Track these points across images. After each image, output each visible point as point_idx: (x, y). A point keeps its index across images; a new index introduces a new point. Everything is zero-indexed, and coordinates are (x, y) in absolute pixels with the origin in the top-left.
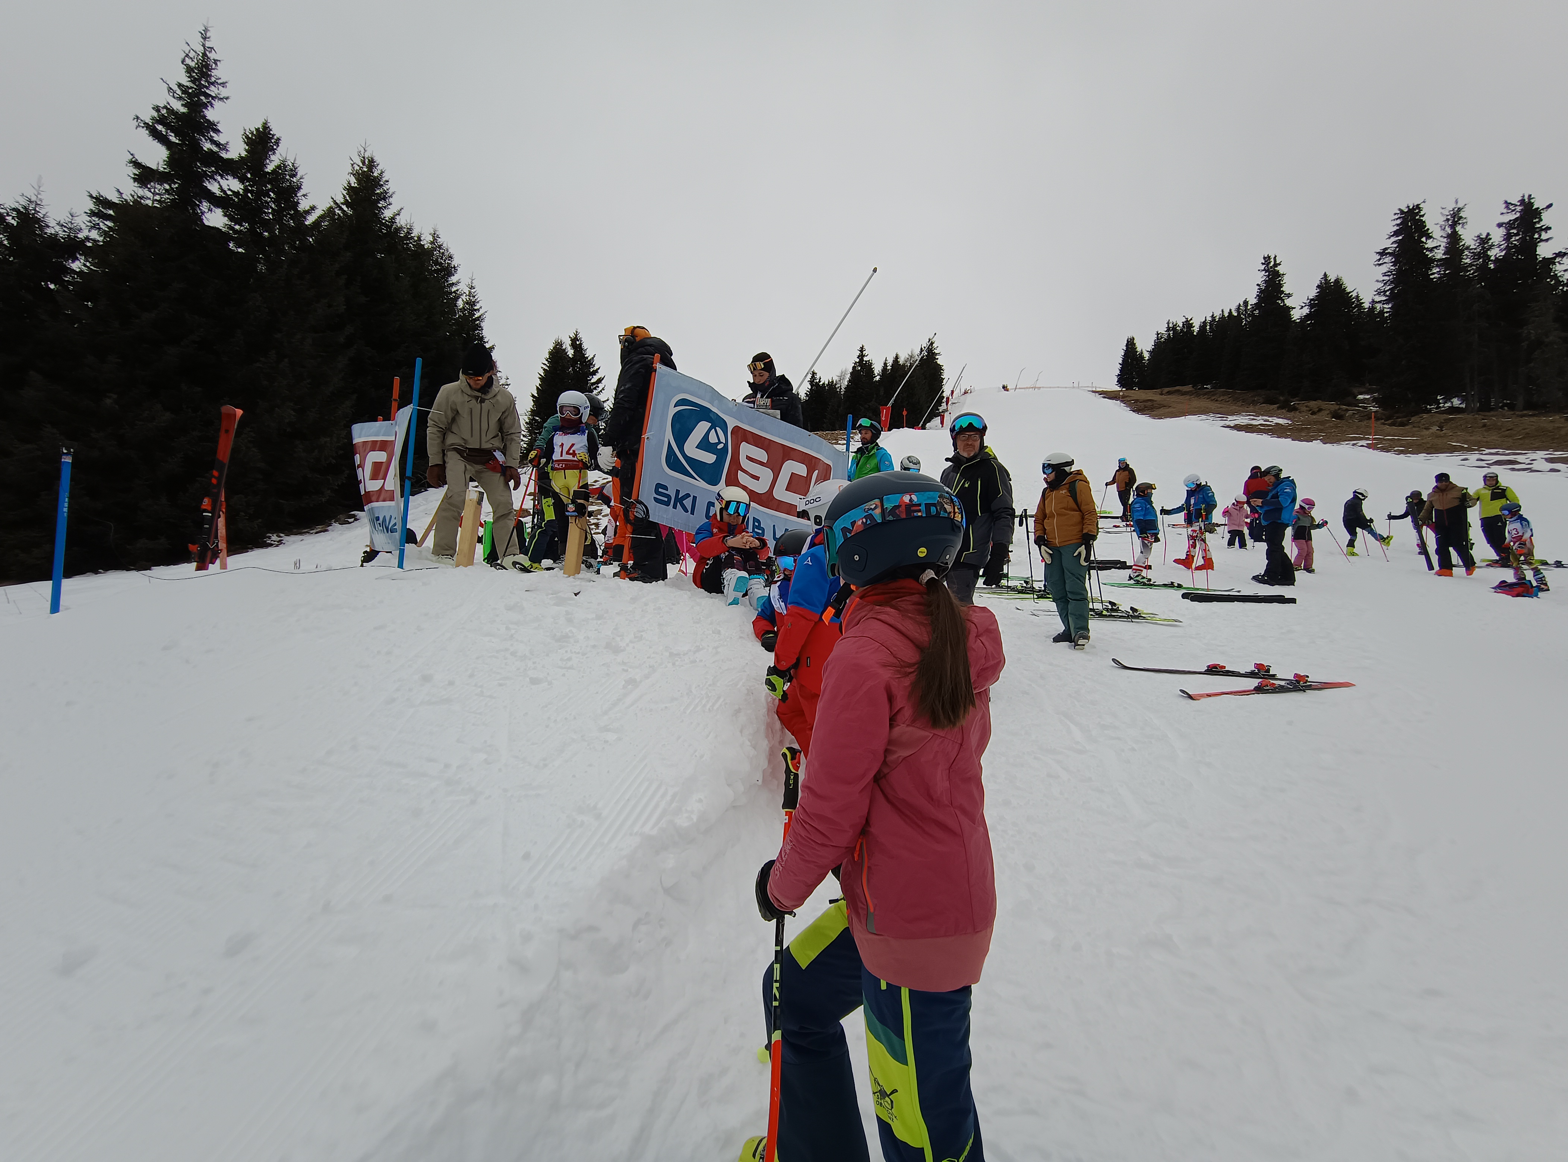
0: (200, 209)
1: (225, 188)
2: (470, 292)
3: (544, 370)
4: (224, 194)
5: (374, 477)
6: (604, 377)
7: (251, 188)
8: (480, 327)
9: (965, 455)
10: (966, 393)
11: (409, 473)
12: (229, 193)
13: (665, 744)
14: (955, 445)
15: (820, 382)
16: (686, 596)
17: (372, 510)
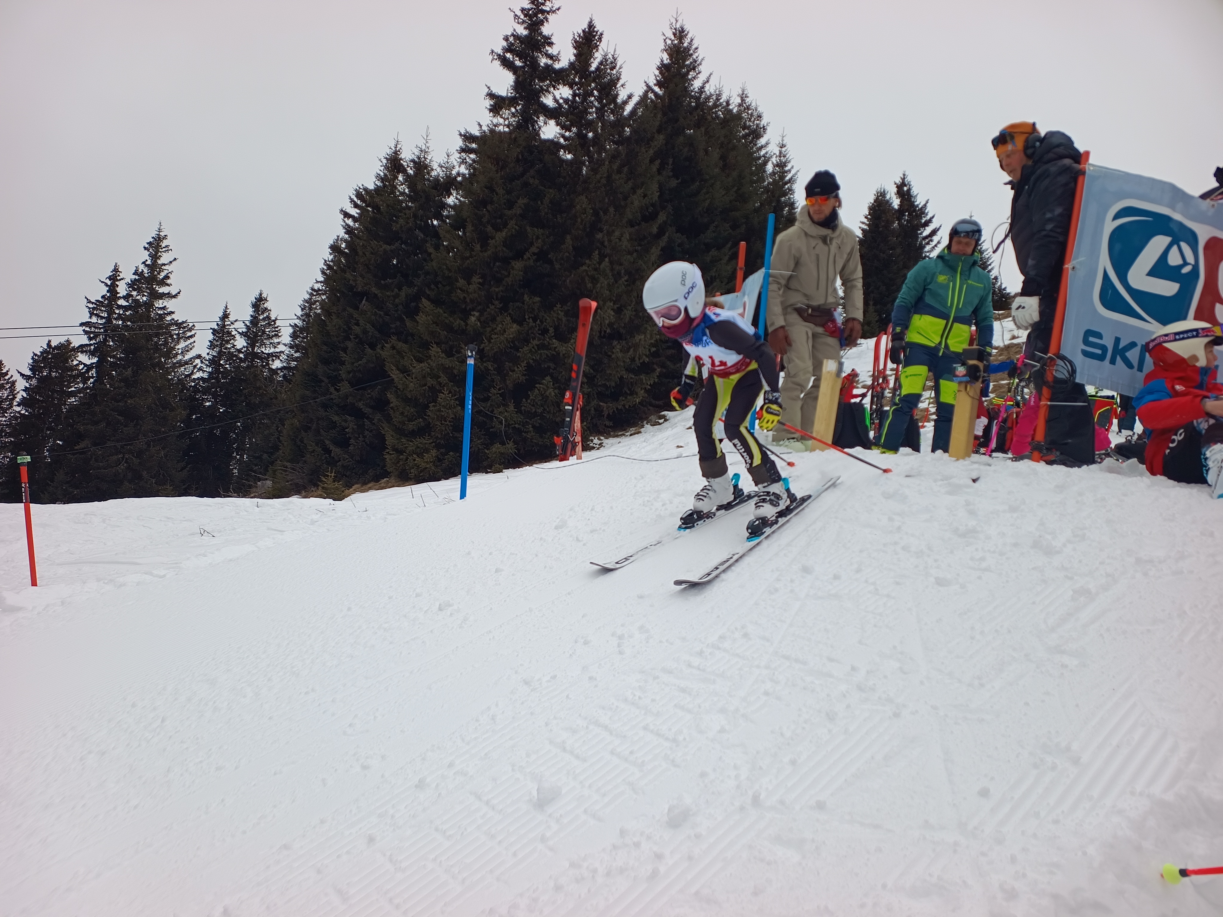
0: (538, 124)
2: (780, 152)
3: (863, 230)
4: (557, 104)
7: (579, 91)
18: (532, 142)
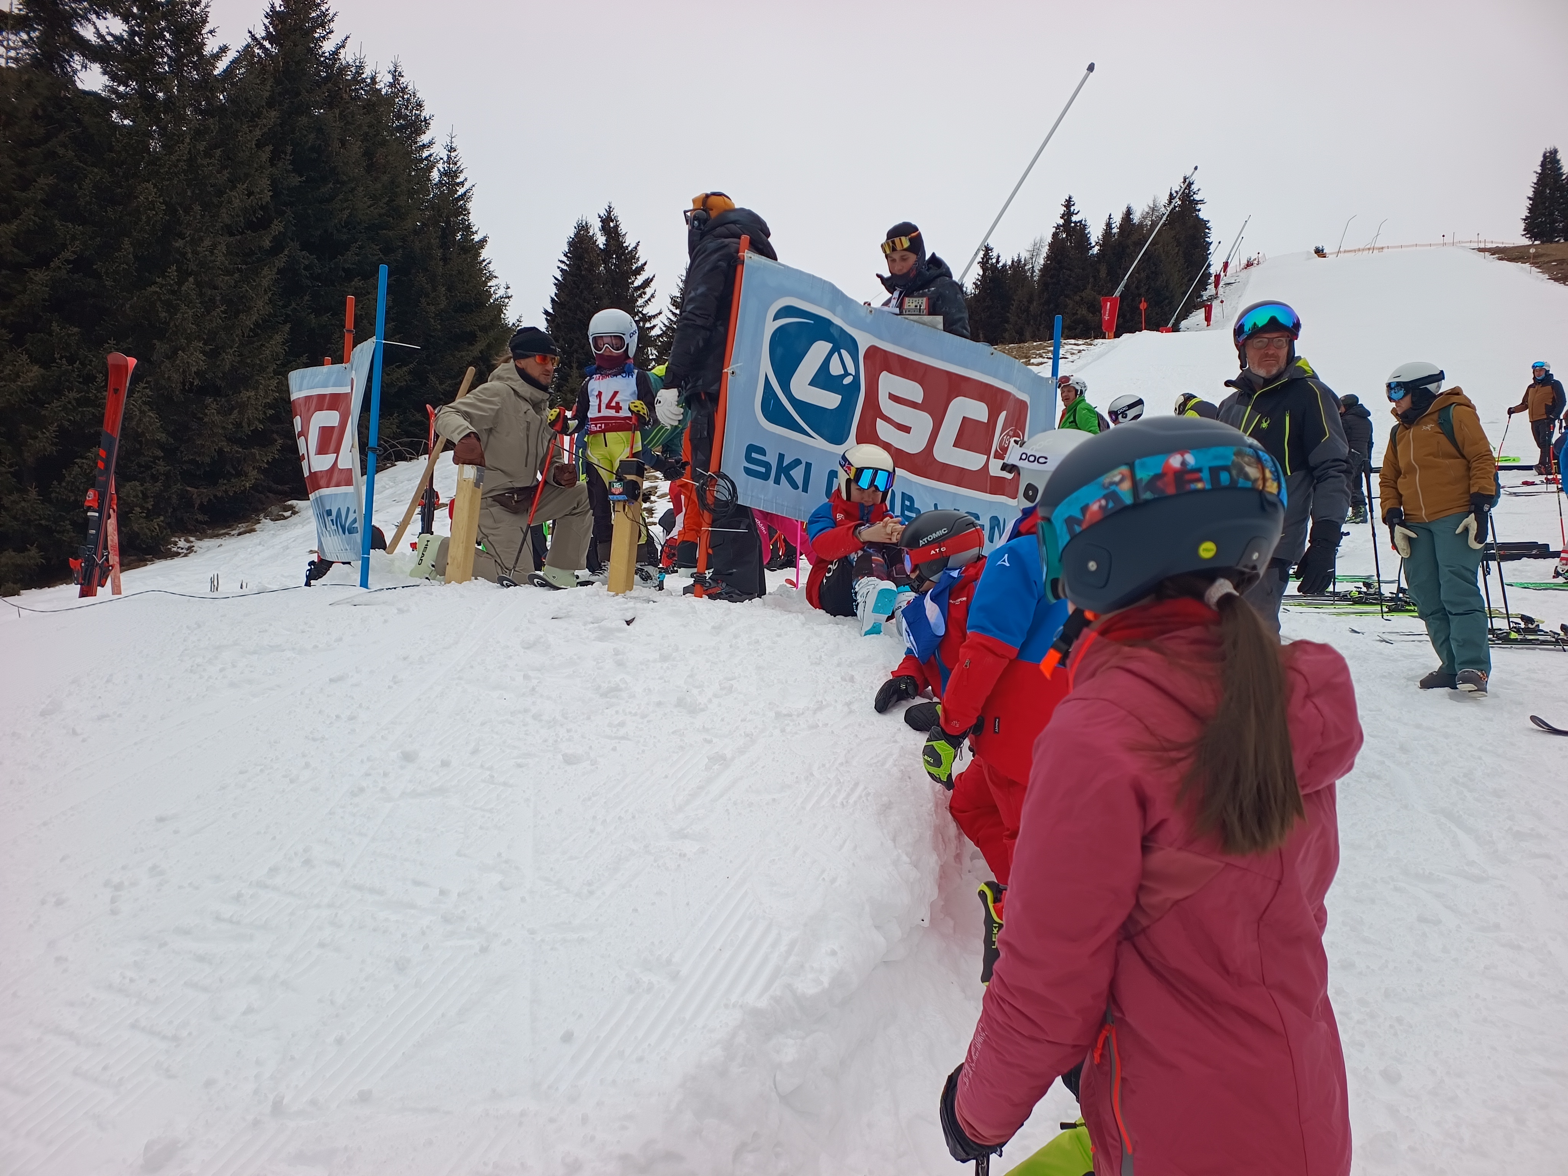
0: (70, 66)
1: (103, 31)
2: (449, 157)
3: (562, 270)
4: (102, 41)
5: (322, 450)
6: (654, 276)
7: (139, 28)
8: (466, 210)
9: (1262, 373)
10: (1249, 264)
11: (373, 442)
12: (109, 38)
13: (774, 860)
14: (1242, 357)
15: (998, 262)
16: (797, 621)
17: (320, 501)
18: (60, 92)
